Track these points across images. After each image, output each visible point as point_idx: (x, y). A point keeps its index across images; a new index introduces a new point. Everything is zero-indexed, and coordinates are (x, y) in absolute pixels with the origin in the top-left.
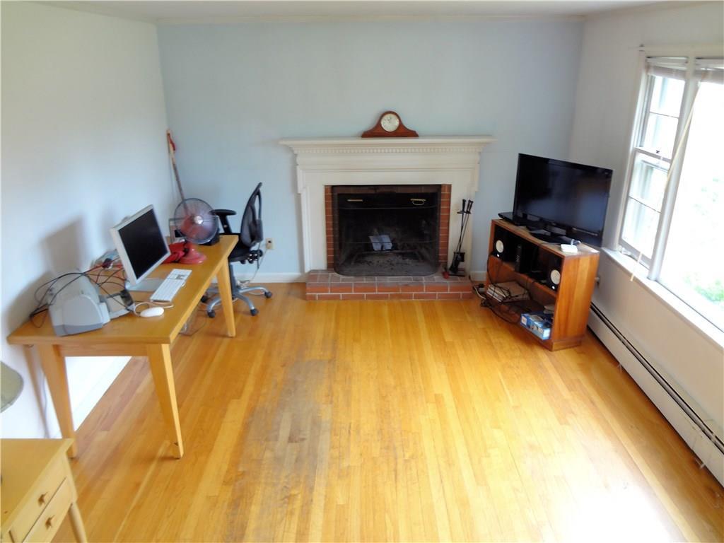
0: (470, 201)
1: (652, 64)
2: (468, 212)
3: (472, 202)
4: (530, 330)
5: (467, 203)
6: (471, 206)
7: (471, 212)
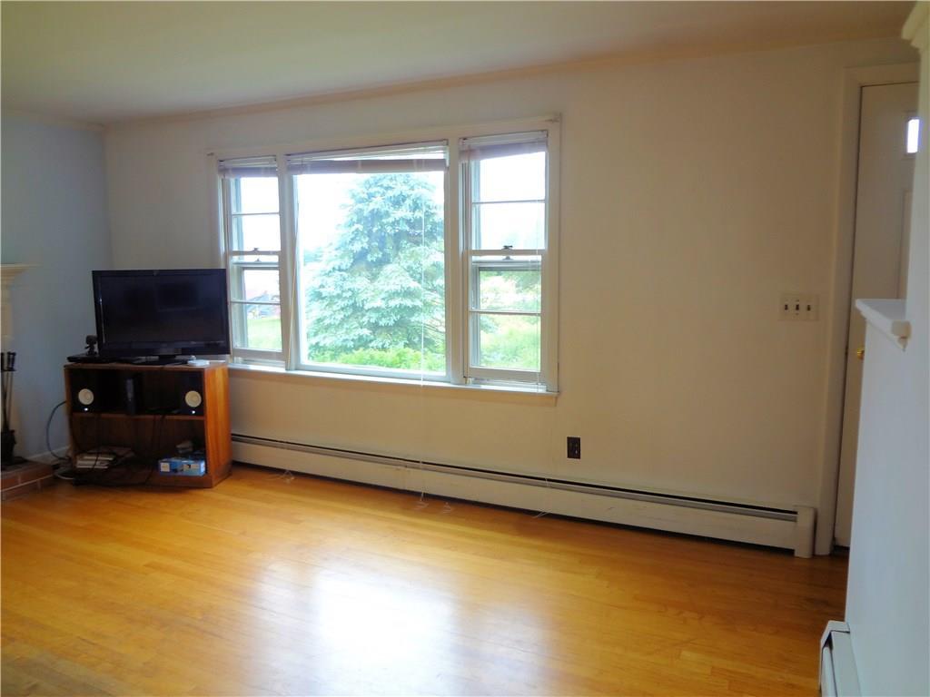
0: (9, 353)
1: (230, 167)
2: (11, 369)
3: (14, 354)
4: (179, 474)
5: (6, 357)
6: (13, 359)
7: (15, 367)
